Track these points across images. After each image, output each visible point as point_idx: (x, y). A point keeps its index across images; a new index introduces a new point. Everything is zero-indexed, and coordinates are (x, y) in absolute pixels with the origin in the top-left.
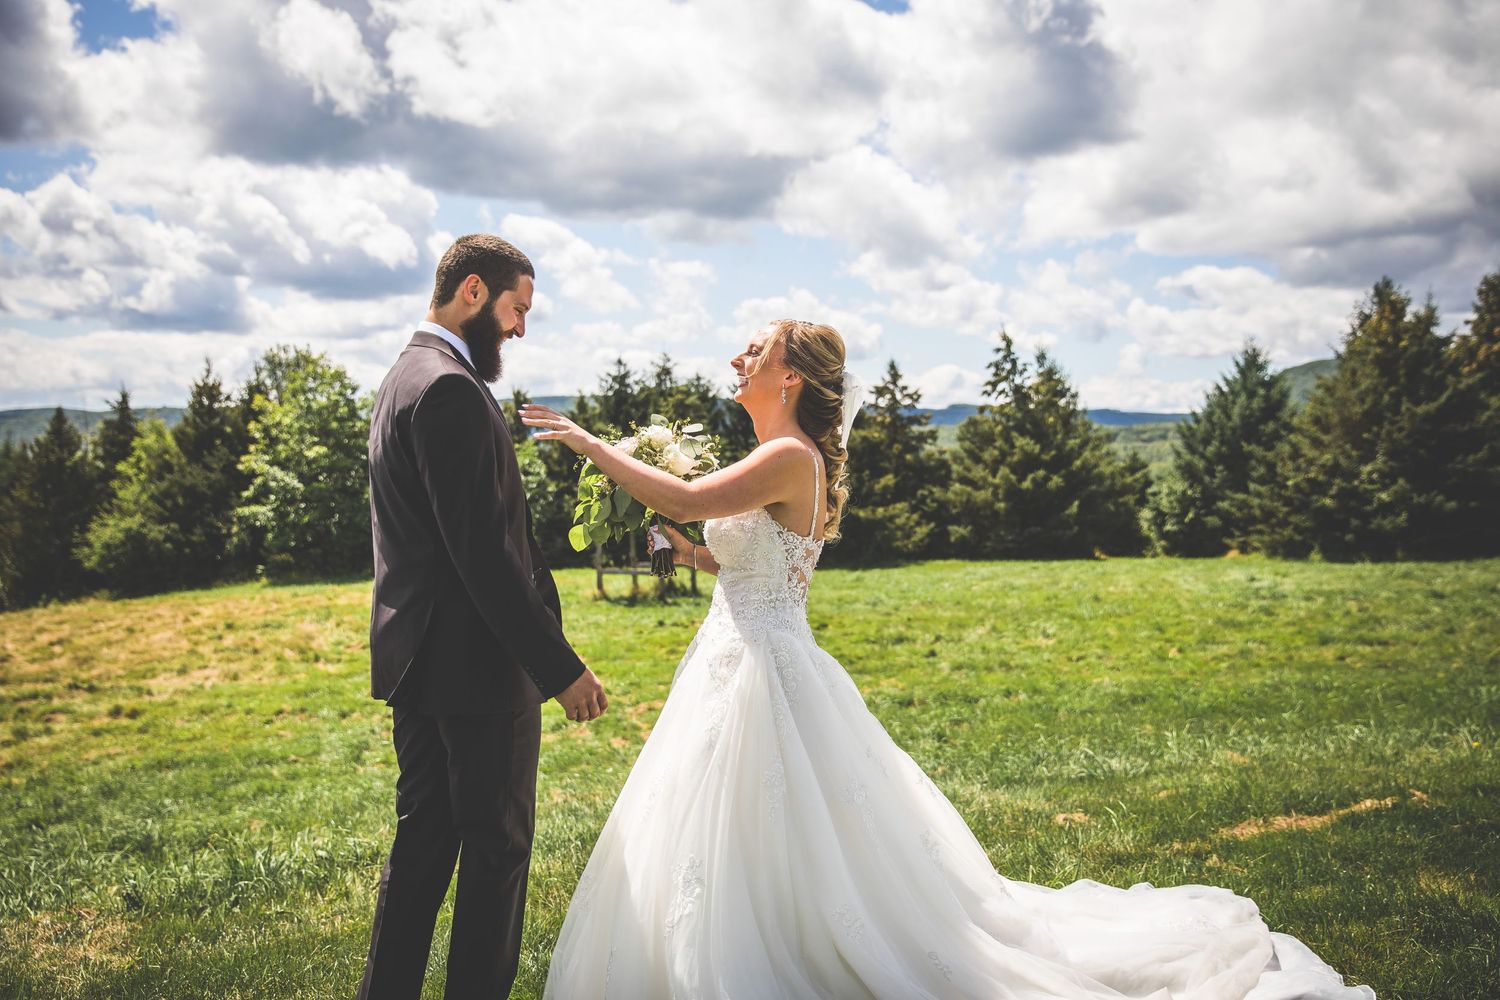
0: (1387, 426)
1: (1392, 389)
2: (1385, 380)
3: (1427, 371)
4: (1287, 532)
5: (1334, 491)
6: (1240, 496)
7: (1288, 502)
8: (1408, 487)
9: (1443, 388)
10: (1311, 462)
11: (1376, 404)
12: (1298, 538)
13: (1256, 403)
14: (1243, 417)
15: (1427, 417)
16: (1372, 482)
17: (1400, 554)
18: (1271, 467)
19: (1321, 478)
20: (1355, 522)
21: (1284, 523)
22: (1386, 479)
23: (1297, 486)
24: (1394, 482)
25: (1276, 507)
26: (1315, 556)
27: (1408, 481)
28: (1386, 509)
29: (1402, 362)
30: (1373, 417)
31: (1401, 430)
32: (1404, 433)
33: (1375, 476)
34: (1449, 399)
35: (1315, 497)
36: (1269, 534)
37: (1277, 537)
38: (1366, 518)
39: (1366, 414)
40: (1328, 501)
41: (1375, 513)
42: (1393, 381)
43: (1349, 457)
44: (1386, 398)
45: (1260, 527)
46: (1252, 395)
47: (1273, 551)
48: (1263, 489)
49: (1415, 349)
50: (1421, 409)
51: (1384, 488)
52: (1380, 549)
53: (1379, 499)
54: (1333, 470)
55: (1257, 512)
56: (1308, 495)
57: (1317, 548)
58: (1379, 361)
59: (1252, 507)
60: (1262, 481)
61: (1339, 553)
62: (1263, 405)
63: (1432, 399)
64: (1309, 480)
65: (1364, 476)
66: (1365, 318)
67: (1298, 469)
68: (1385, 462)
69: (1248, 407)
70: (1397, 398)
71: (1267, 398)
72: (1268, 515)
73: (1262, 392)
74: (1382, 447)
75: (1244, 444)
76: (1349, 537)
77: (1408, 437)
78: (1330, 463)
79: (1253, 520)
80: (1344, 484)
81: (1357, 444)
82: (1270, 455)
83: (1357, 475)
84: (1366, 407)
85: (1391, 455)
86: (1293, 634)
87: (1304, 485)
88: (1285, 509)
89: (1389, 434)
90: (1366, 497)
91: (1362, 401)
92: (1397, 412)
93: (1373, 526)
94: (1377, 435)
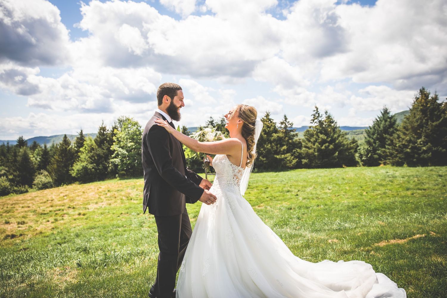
0: (424, 128)
1: (426, 118)
2: (424, 116)
3: (436, 113)
4: (397, 159)
5: (410, 147)
6: (383, 149)
7: (397, 150)
8: (431, 145)
9: (440, 117)
10: (403, 139)
11: (421, 122)
12: (400, 160)
13: (387, 123)
14: (384, 127)
15: (436, 126)
16: (421, 144)
17: (429, 164)
18: (392, 141)
19: (406, 143)
20: (416, 156)
21: (396, 157)
22: (425, 143)
23: (399, 146)
24: (427, 144)
25: (394, 152)
26: (405, 165)
27: (431, 144)
28: (425, 152)
29: (428, 111)
30: (421, 126)
31: (428, 129)
32: (430, 130)
33: (422, 143)
34: (442, 120)
35: (404, 149)
36: (392, 160)
37: (394, 160)
38: (419, 155)
39: (418, 125)
40: (408, 150)
41: (422, 153)
42: (426, 116)
43: (414, 138)
44: (424, 121)
45: (389, 158)
46: (386, 121)
47: (393, 164)
48: (390, 147)
49: (432, 107)
50: (434, 124)
51: (425, 146)
52: (424, 163)
53: (423, 149)
54: (410, 141)
55: (388, 154)
56: (402, 149)
57: (405, 163)
58: (422, 110)
59: (387, 152)
60: (389, 145)
61: (412, 164)
62: (389, 124)
63: (437, 120)
64: (403, 144)
65: (418, 143)
66: (417, 99)
67: (399, 141)
68: (424, 139)
69: (385, 125)
70: (427, 120)
71: (390, 122)
72: (391, 154)
73: (389, 120)
74: (423, 135)
75: (384, 135)
76: (415, 160)
77: (431, 131)
78: (409, 139)
79: (387, 156)
80: (413, 145)
81: (416, 134)
82: (391, 138)
83: (416, 143)
84: (418, 123)
85: (426, 136)
86: (398, 188)
87: (401, 146)
88: (396, 153)
89: (425, 131)
90: (419, 149)
91: (417, 122)
92: (427, 124)
93: (421, 157)
94: (422, 131)
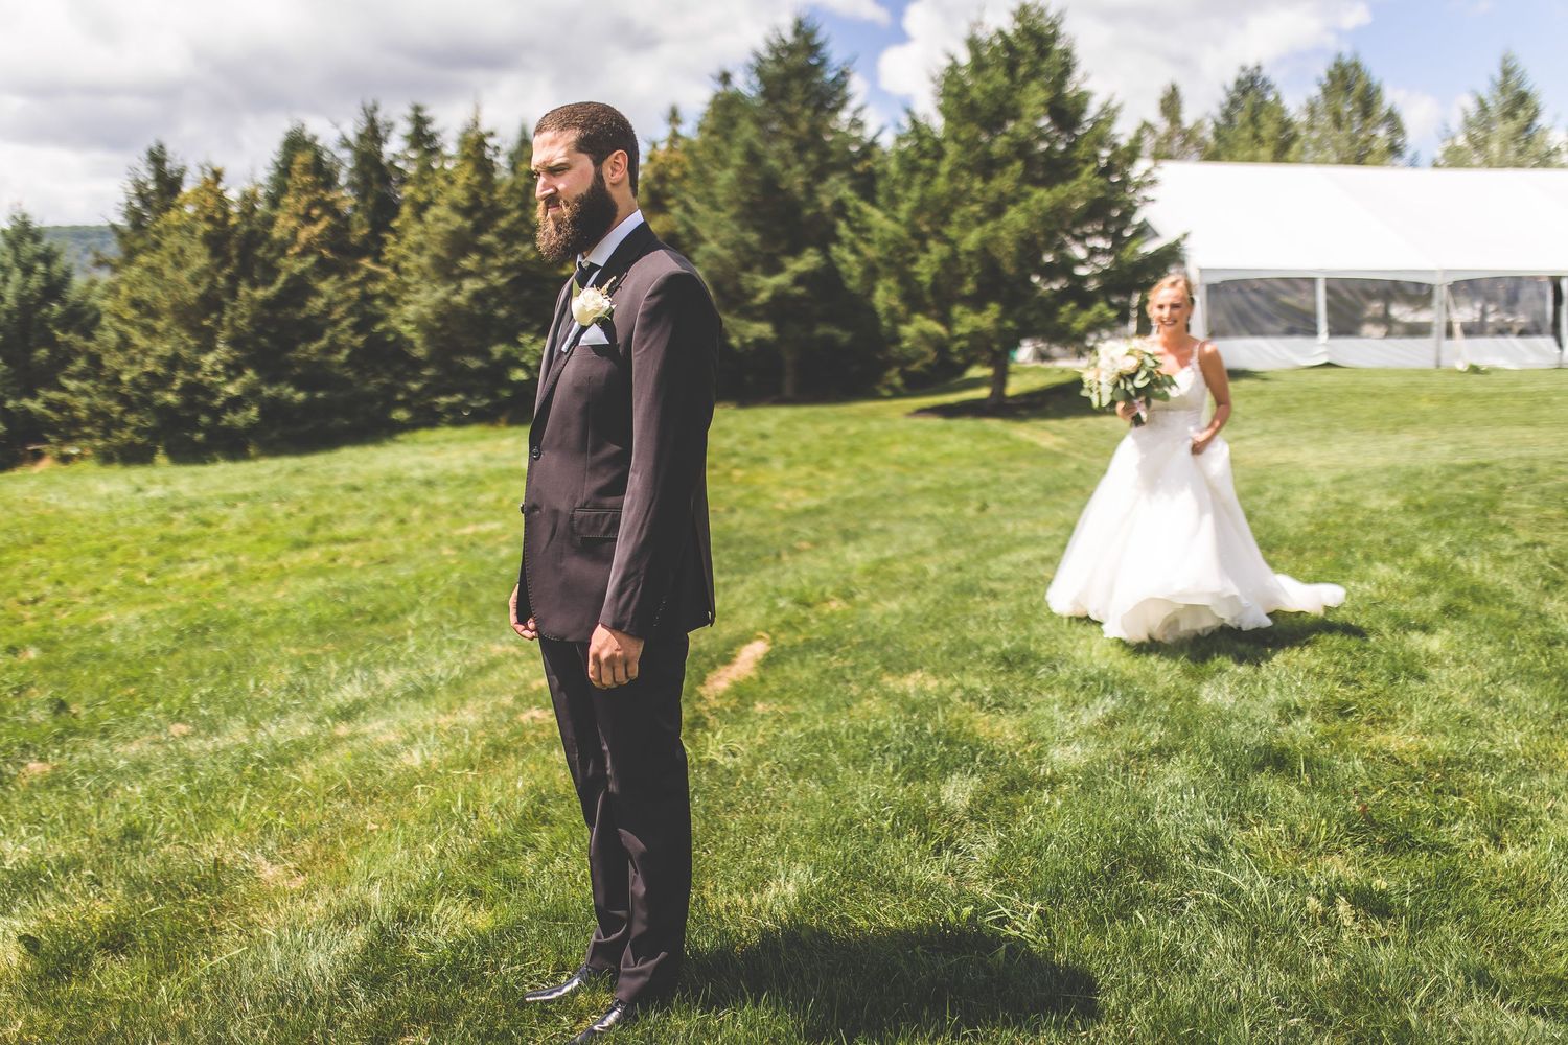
0: (228, 313)
1: (227, 271)
2: (217, 261)
3: (260, 252)
4: (126, 435)
5: (177, 385)
6: (55, 395)
7: (124, 400)
8: (256, 378)
9: (276, 272)
10: (145, 352)
11: (212, 286)
12: (139, 440)
13: (35, 282)
14: (20, 299)
15: (267, 304)
16: (215, 373)
17: (252, 451)
18: (95, 360)
19: (161, 370)
20: (204, 419)
21: (122, 425)
22: (233, 369)
23: (134, 383)
24: (241, 373)
25: (108, 407)
26: (161, 459)
27: (258, 372)
28: (235, 403)
29: (232, 242)
30: (211, 302)
31: (242, 316)
32: (246, 320)
33: (219, 367)
34: (287, 282)
35: (156, 393)
36: (103, 438)
37: (115, 441)
38: (216, 413)
39: (202, 298)
40: (170, 398)
41: (223, 409)
42: (226, 262)
43: (187, 347)
44: (222, 281)
45: (87, 430)
46: (28, 271)
47: (106, 458)
48: (86, 385)
49: (245, 228)
50: (260, 293)
51: (231, 379)
52: (234, 446)
53: (226, 393)
54: (173, 362)
55: (83, 414)
56: (147, 391)
57: (161, 451)
58: (208, 239)
59: (75, 408)
60: (82, 376)
61: (188, 453)
62: (43, 285)
63: (269, 283)
64: (147, 374)
65: (207, 368)
66: (140, 186)
67: (132, 361)
68: (228, 353)
69: (25, 287)
70: (233, 280)
71: (48, 276)
72: (96, 414)
73: (40, 267)
74: (224, 335)
76: (199, 436)
77: (250, 324)
78: (169, 354)
79: (76, 423)
80: (189, 378)
81: (196, 330)
82: (92, 345)
83: (197, 367)
84: (201, 290)
85: (235, 343)
87: (144, 380)
88: (119, 408)
89: (232, 319)
90: (210, 392)
91: (196, 283)
92: (234, 294)
93: (224, 423)
94: (218, 322)
